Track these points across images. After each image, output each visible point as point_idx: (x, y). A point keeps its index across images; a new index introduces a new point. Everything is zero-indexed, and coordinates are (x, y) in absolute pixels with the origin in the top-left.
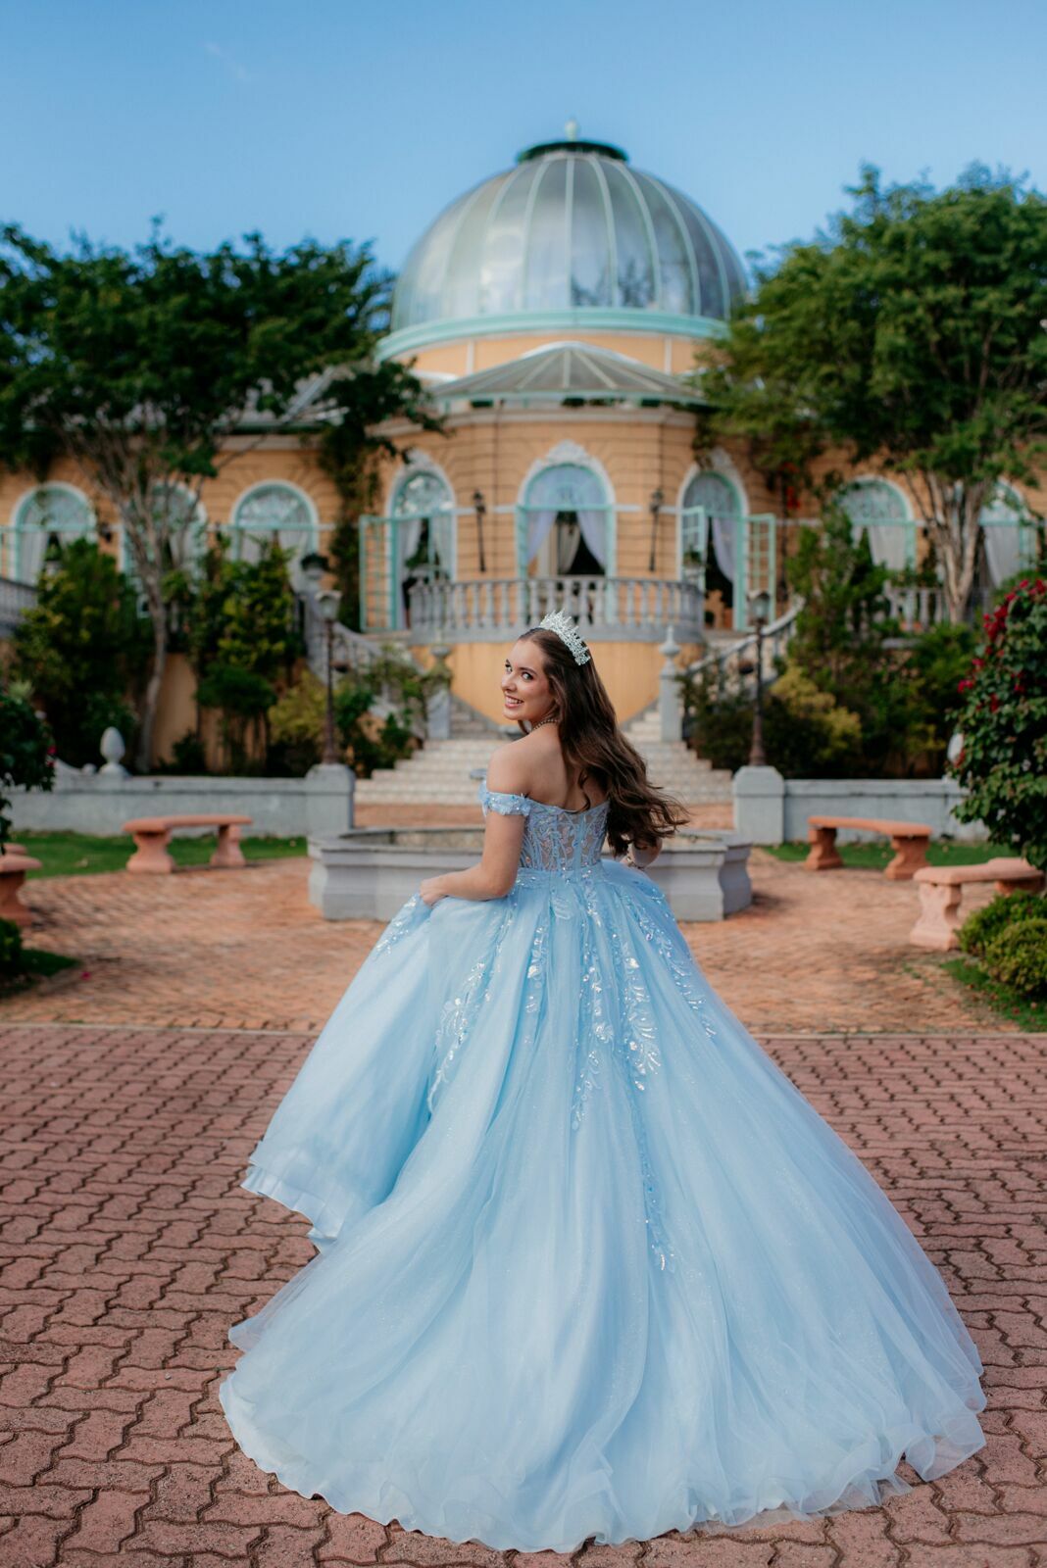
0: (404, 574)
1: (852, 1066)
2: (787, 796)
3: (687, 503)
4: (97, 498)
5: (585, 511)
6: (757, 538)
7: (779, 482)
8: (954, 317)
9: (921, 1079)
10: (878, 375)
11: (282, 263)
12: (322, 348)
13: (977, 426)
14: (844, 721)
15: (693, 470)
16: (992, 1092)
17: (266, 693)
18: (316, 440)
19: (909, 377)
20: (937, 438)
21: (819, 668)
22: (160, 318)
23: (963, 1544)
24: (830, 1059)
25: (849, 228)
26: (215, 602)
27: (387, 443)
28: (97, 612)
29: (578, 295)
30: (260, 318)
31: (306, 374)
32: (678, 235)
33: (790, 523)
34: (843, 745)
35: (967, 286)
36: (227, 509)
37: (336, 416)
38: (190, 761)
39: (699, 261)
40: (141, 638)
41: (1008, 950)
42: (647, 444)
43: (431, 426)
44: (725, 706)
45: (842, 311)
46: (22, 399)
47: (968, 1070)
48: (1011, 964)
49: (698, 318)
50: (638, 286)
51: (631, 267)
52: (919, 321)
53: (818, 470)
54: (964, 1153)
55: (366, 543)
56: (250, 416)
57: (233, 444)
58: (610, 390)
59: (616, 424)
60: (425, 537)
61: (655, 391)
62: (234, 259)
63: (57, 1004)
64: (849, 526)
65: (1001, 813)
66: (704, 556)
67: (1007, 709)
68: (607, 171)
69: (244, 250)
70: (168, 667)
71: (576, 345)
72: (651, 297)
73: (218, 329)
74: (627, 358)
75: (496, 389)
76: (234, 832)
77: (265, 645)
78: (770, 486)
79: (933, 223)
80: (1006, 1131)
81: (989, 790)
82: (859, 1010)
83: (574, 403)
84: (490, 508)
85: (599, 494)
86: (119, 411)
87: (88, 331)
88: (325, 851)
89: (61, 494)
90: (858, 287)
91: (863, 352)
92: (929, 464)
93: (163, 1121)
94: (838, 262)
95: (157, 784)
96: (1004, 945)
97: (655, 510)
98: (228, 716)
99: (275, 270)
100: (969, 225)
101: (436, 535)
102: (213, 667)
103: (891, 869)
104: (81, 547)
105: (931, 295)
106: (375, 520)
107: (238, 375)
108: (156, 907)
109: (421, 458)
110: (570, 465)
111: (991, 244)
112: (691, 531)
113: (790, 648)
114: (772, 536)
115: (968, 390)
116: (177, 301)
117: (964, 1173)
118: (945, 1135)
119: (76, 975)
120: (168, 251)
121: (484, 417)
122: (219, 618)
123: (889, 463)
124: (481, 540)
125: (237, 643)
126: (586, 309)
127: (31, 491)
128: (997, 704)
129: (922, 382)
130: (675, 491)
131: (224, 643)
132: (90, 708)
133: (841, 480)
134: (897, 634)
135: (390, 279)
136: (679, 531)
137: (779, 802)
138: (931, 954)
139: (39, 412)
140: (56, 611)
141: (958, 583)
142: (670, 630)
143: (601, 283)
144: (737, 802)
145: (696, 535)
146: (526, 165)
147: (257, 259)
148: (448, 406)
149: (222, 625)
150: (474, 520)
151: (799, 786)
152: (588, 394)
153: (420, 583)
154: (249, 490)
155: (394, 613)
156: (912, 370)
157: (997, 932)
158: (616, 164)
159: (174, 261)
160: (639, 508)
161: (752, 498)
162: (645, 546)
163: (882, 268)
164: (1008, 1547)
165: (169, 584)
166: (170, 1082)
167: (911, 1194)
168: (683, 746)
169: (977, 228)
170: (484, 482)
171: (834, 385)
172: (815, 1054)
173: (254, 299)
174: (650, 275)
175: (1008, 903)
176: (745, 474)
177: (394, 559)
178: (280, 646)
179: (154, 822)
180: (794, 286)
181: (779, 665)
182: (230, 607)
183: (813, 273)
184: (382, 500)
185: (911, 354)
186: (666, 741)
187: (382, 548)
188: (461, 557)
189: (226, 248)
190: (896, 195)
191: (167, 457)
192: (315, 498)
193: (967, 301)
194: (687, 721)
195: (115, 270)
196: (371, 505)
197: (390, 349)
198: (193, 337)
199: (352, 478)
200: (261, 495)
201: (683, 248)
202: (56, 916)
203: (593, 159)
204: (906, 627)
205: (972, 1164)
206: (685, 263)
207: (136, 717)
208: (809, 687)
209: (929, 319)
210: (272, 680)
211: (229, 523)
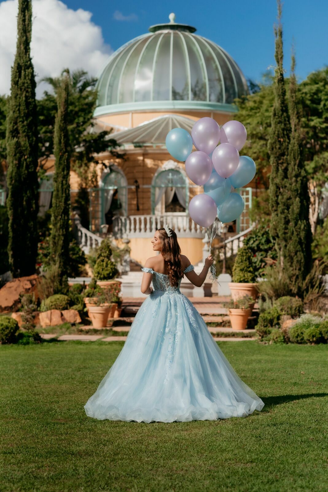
5: (177, 188)
6: (245, 197)
29: (175, 95)
32: (216, 68)
33: (258, 190)
39: (225, 79)
49: (224, 104)
50: (199, 91)
51: (197, 83)
55: (91, 198)
68: (186, 39)
71: (174, 117)
72: (205, 96)
84: (141, 186)
85: (183, 182)
106: (94, 189)
110: (171, 170)
114: (250, 196)
121: (139, 151)
124: (137, 199)
126: (178, 101)
143: (184, 89)
148: (125, 147)
150: (135, 191)
160: (198, 187)
170: (139, 176)
187: (97, 200)
188: (130, 204)
196: (93, 183)
200: (48, 178)
201: (218, 73)
206: (219, 80)
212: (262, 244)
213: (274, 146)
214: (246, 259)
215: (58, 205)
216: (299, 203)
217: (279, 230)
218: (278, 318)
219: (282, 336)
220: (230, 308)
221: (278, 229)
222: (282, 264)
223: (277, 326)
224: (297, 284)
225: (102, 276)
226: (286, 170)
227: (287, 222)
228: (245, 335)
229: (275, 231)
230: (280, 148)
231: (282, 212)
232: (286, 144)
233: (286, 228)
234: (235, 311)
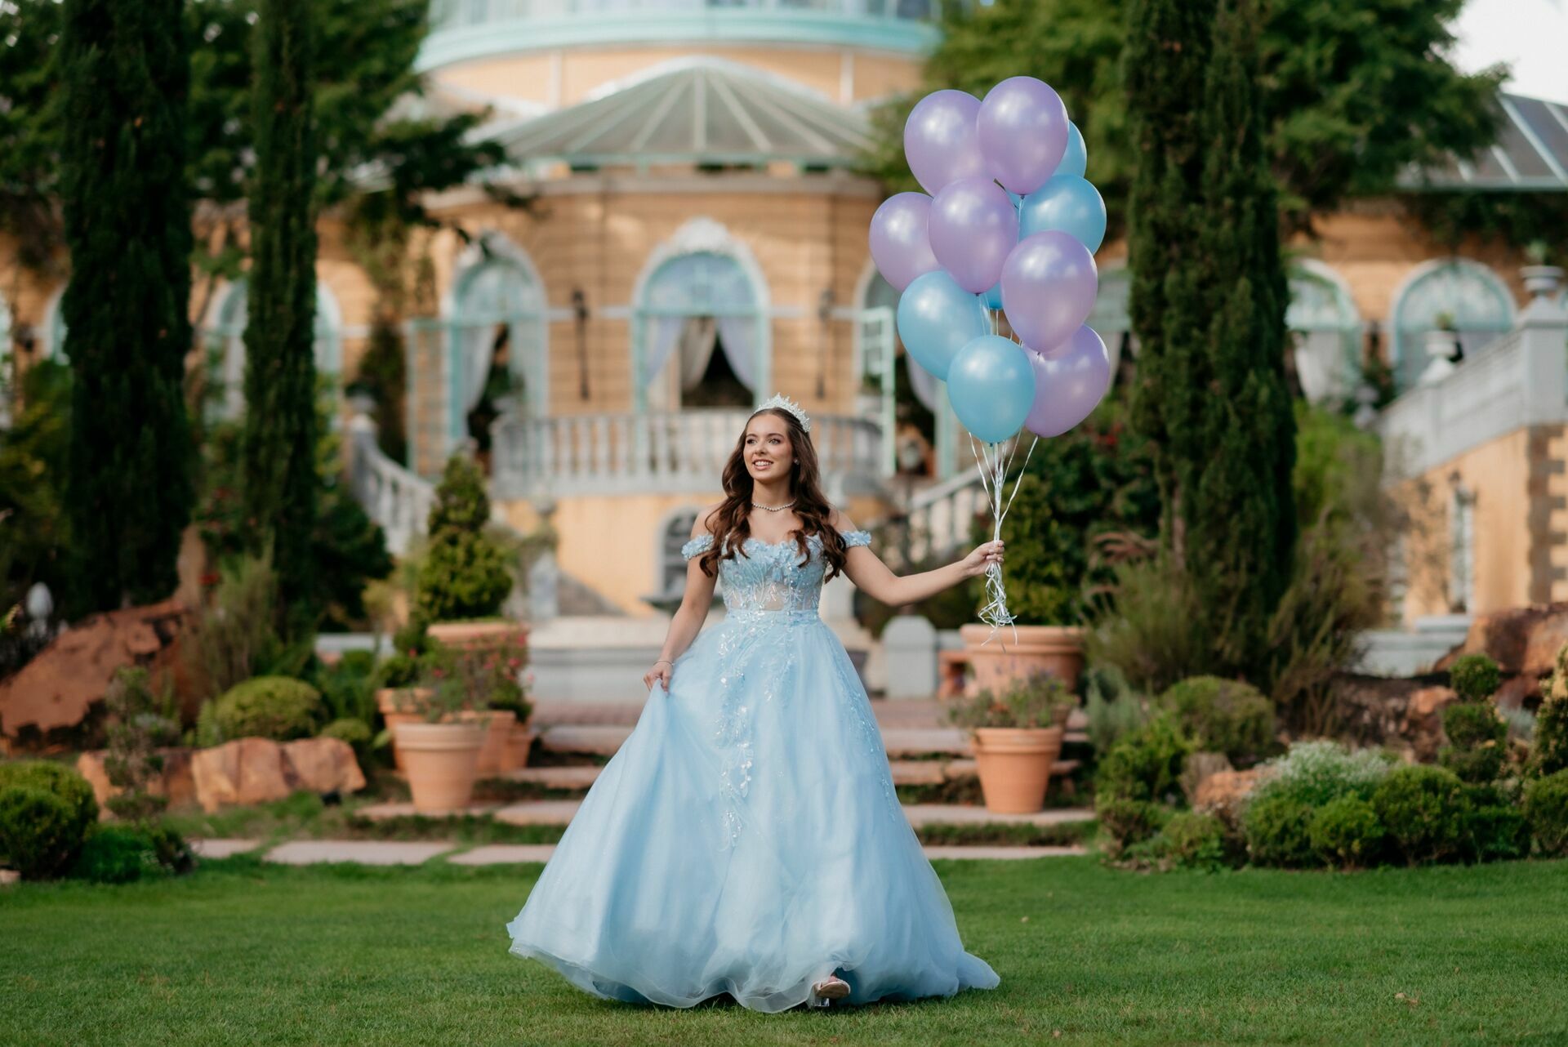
0: (473, 400)
2: (938, 648)
3: (871, 301)
5: (728, 313)
42: (811, 222)
43: (517, 205)
49: (891, 21)
55: (416, 359)
58: (758, 145)
59: (769, 196)
60: (501, 348)
61: (823, 150)
66: (889, 383)
71: (712, 67)
75: (603, 146)
83: (712, 169)
84: (594, 312)
85: (744, 288)
97: (824, 315)
101: (518, 347)
106: (426, 323)
110: (703, 255)
112: (872, 343)
121: (588, 185)
124: (582, 356)
126: (726, 12)
130: (851, 286)
136: (859, 343)
142: (837, 480)
145: (879, 351)
148: (538, 172)
150: (572, 328)
152: (729, 157)
160: (802, 309)
162: (810, 364)
170: (586, 275)
177: (455, 380)
184: (436, 295)
187: (439, 365)
188: (556, 378)
192: (335, 291)
196: (420, 304)
199: (394, 262)
212: (1067, 495)
213: (1146, 70)
214: (1033, 528)
215: (268, 314)
216: (1247, 297)
217: (1170, 411)
218: (1176, 763)
219: (1214, 835)
220: (978, 725)
221: (1163, 408)
222: (1179, 547)
223: (1171, 798)
224: (1241, 626)
225: (450, 603)
226: (1192, 170)
227: (1201, 377)
228: (1043, 835)
229: (1150, 416)
230: (1168, 80)
231: (1181, 340)
232: (1195, 61)
233: (1196, 405)
234: (998, 739)
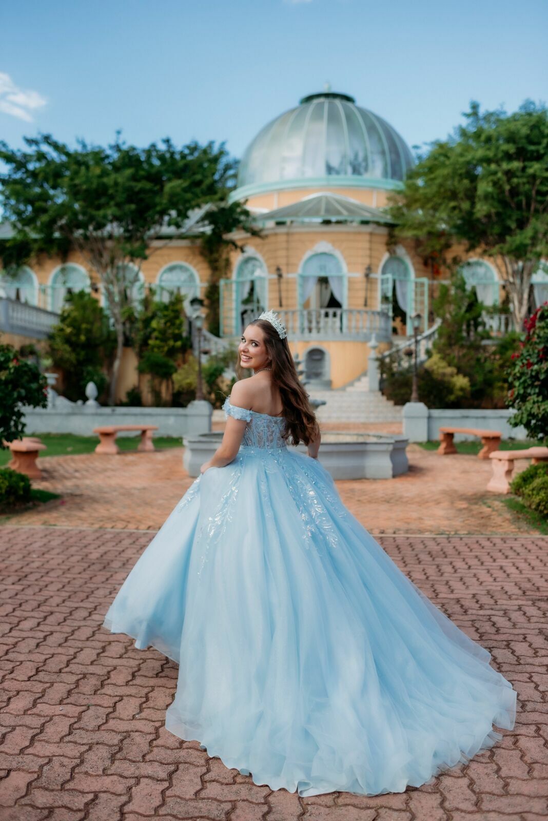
0: (242, 308)
1: (449, 550)
2: (430, 418)
3: (384, 272)
4: (90, 271)
5: (332, 277)
6: (419, 290)
7: (430, 261)
8: (517, 177)
9: (486, 559)
10: (478, 206)
11: (181, 153)
12: (200, 195)
13: (529, 232)
14: (461, 381)
15: (386, 256)
16: (523, 565)
17: (172, 367)
18: (199, 242)
19: (494, 207)
20: (508, 238)
21: (449, 355)
22: (120, 180)
23: (484, 812)
24: (439, 548)
25: (463, 133)
26: (147, 322)
27: (233, 243)
28: (89, 326)
29: (330, 169)
30: (169, 180)
31: (193, 208)
32: (380, 139)
33: (435, 282)
34: (460, 393)
35: (524, 161)
36: (154, 277)
37: (208, 229)
38: (135, 400)
39: (390, 152)
40: (111, 340)
41: (535, 492)
42: (363, 243)
43: (255, 233)
44: (401, 374)
45: (461, 175)
46: (53, 221)
47: (511, 554)
48: (536, 499)
49: (390, 181)
50: (360, 165)
51: (356, 156)
52: (499, 179)
53: (449, 256)
54: (505, 597)
55: (223, 292)
56: (166, 230)
57: (156, 244)
58: (345, 216)
59: (348, 233)
60: (252, 290)
61: (367, 216)
62: (157, 151)
63: (45, 517)
64: (464, 283)
65: (533, 422)
66: (391, 299)
67: (536, 367)
68: (345, 108)
69: (162, 147)
70: (124, 355)
71: (328, 194)
72: (366, 169)
73: (148, 185)
74: (353, 200)
75: (288, 215)
76: (149, 434)
77: (171, 343)
78: (426, 264)
79: (506, 130)
80: (528, 586)
81: (526, 409)
82: (457, 523)
83: (327, 222)
84: (285, 275)
85: (339, 269)
86: (100, 226)
87: (84, 187)
88: (190, 442)
89: (74, 270)
90: (468, 163)
91: (471, 195)
92: (505, 251)
93: (86, 575)
94: (459, 150)
95: (113, 411)
96: (533, 490)
97: (367, 276)
98: (153, 379)
99: (177, 157)
100: (525, 131)
101: (258, 289)
102: (146, 353)
103: (481, 453)
104: (82, 294)
105: (505, 166)
106: (228, 281)
107: (158, 208)
108: (105, 470)
109: (250, 251)
110: (324, 254)
111: (536, 140)
112: (385, 286)
113: (434, 345)
114: (426, 289)
115: (525, 214)
116: (129, 172)
117: (504, 607)
118: (495, 587)
119: (58, 502)
120: (125, 147)
121: (282, 230)
122: (149, 330)
123: (485, 252)
124: (280, 291)
125: (158, 342)
126: (334, 176)
127: (58, 268)
128: (530, 365)
129: (500, 210)
130: (377, 266)
131: (151, 342)
132: (85, 374)
133: (460, 261)
134: (489, 337)
135: (237, 162)
136: (379, 286)
137: (426, 421)
138: (497, 496)
139: (61, 228)
140: (68, 326)
141: (520, 312)
142: (373, 336)
143: (341, 163)
144: (404, 421)
145: (388, 289)
146: (305, 105)
147: (168, 151)
148: (264, 224)
149: (151, 333)
150: (276, 281)
151: (436, 413)
152: (334, 219)
153: (249, 312)
154: (165, 267)
155: (237, 327)
156: (496, 204)
157: (530, 483)
158: (349, 104)
159: (127, 152)
160: (359, 275)
161: (416, 270)
162: (362, 294)
163: (480, 153)
164: (509, 814)
165: (124, 313)
166: (95, 555)
167: (474, 618)
168: (379, 394)
169: (528, 132)
170: (282, 262)
171: (456, 212)
172: (432, 546)
173: (167, 171)
174: (366, 159)
175: (536, 468)
176: (412, 258)
177: (237, 301)
178: (179, 343)
179: (109, 428)
180: (436, 162)
181: (429, 353)
182: (154, 324)
183: (446, 156)
184: (231, 271)
185: (495, 196)
186: (371, 391)
187: (231, 295)
188: (270, 299)
189: (153, 146)
190: (488, 116)
191: (123, 249)
192: (198, 271)
193: (524, 169)
194: (382, 381)
195: (99, 156)
196: (226, 274)
197: (235, 196)
198: (137, 189)
199: (216, 261)
200: (172, 269)
201: (382, 145)
202: (55, 474)
203: (338, 102)
204: (494, 334)
205: (509, 602)
206: (383, 153)
207: (107, 378)
208: (443, 364)
209: (505, 178)
210: (175, 360)
211: (156, 283)
